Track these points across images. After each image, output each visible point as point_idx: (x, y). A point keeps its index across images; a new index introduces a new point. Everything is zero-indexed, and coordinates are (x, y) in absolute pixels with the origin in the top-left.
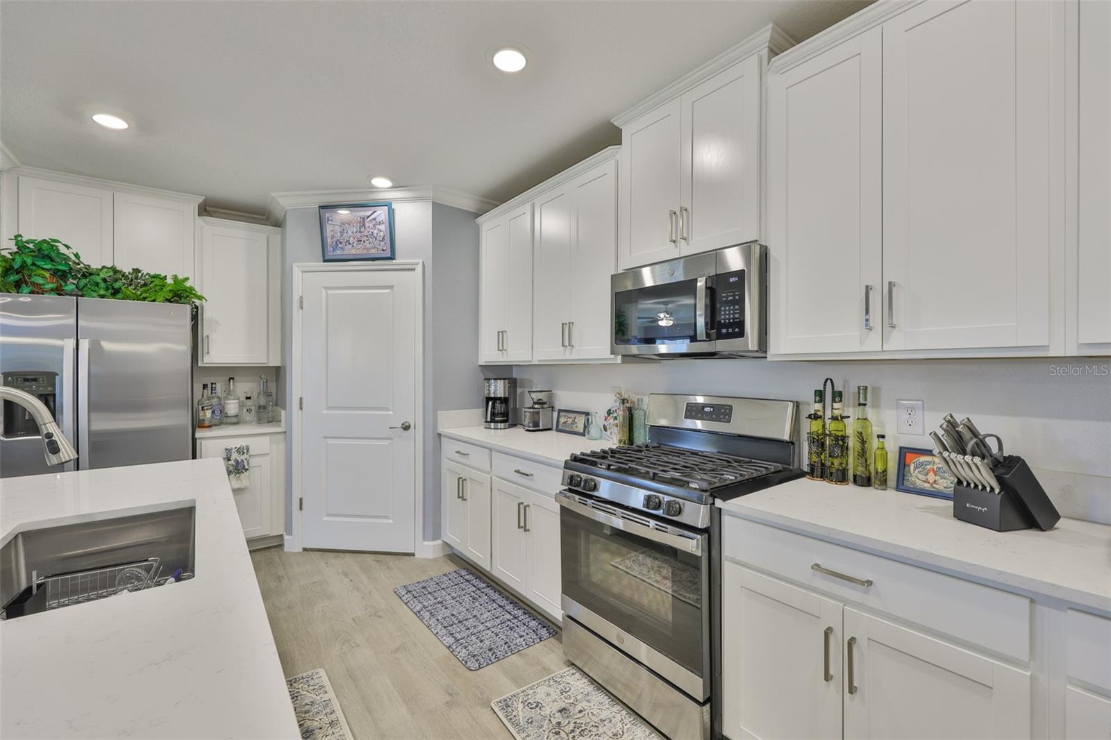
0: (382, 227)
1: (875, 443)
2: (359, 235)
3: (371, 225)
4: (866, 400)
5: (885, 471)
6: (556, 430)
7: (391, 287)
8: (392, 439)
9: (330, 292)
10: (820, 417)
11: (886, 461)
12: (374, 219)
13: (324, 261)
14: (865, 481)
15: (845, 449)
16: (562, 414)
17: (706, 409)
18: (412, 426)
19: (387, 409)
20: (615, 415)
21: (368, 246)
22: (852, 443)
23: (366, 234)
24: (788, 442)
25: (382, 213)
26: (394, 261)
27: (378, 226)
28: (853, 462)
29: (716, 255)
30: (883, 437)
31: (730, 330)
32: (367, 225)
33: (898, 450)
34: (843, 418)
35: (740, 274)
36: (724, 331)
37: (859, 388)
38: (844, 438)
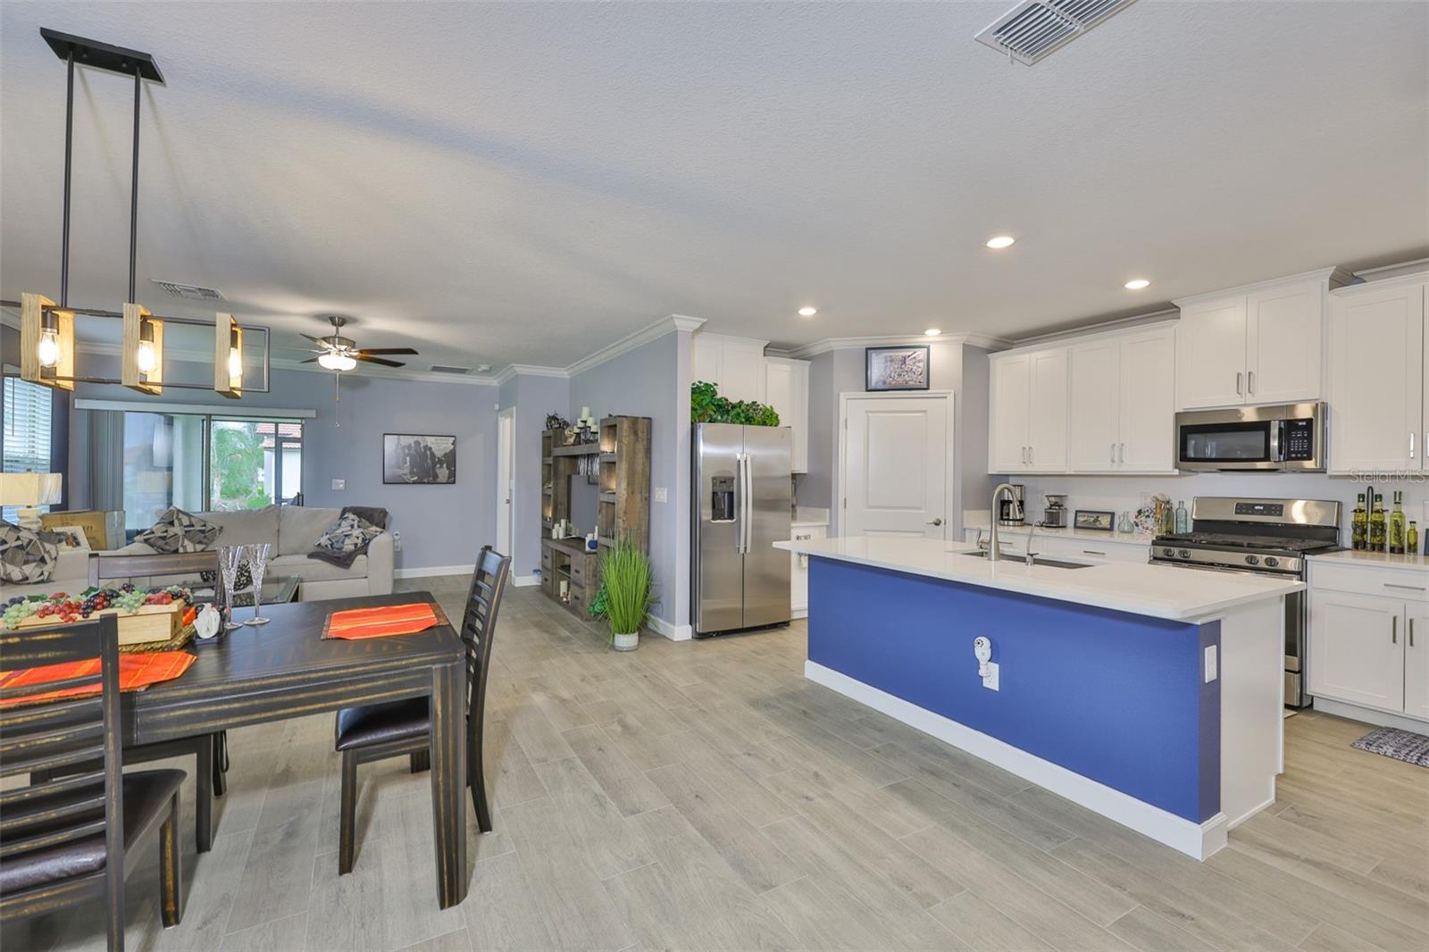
0: (921, 364)
1: (1408, 527)
2: (900, 370)
3: (911, 363)
4: (1400, 499)
5: (1416, 544)
6: (1076, 527)
7: (925, 411)
8: (924, 532)
9: (870, 415)
10: (1364, 511)
11: (1416, 538)
12: (914, 358)
13: (867, 391)
14: (1398, 550)
15: (1383, 531)
16: (1079, 514)
17: (1256, 508)
18: (943, 522)
19: (920, 508)
20: (1147, 514)
21: (907, 379)
22: (1389, 528)
23: (906, 369)
24: (1334, 528)
25: (921, 354)
26: (929, 391)
27: (917, 364)
28: (1390, 540)
29: (1290, 408)
30: (1415, 522)
31: (1299, 455)
32: (907, 363)
33: (1425, 531)
34: (1383, 511)
35: (1309, 421)
36: (1294, 455)
37: (1395, 493)
38: (1383, 524)
